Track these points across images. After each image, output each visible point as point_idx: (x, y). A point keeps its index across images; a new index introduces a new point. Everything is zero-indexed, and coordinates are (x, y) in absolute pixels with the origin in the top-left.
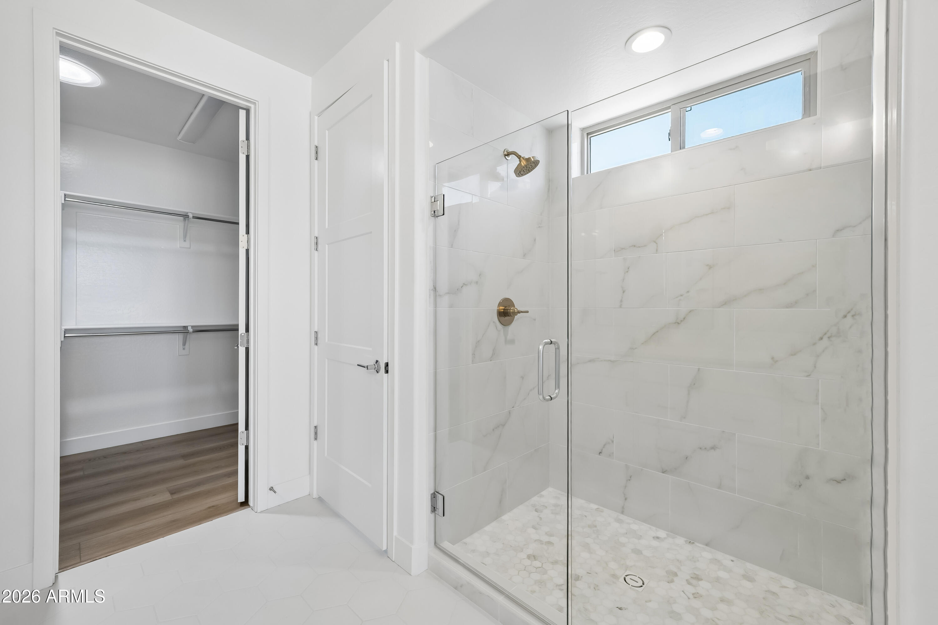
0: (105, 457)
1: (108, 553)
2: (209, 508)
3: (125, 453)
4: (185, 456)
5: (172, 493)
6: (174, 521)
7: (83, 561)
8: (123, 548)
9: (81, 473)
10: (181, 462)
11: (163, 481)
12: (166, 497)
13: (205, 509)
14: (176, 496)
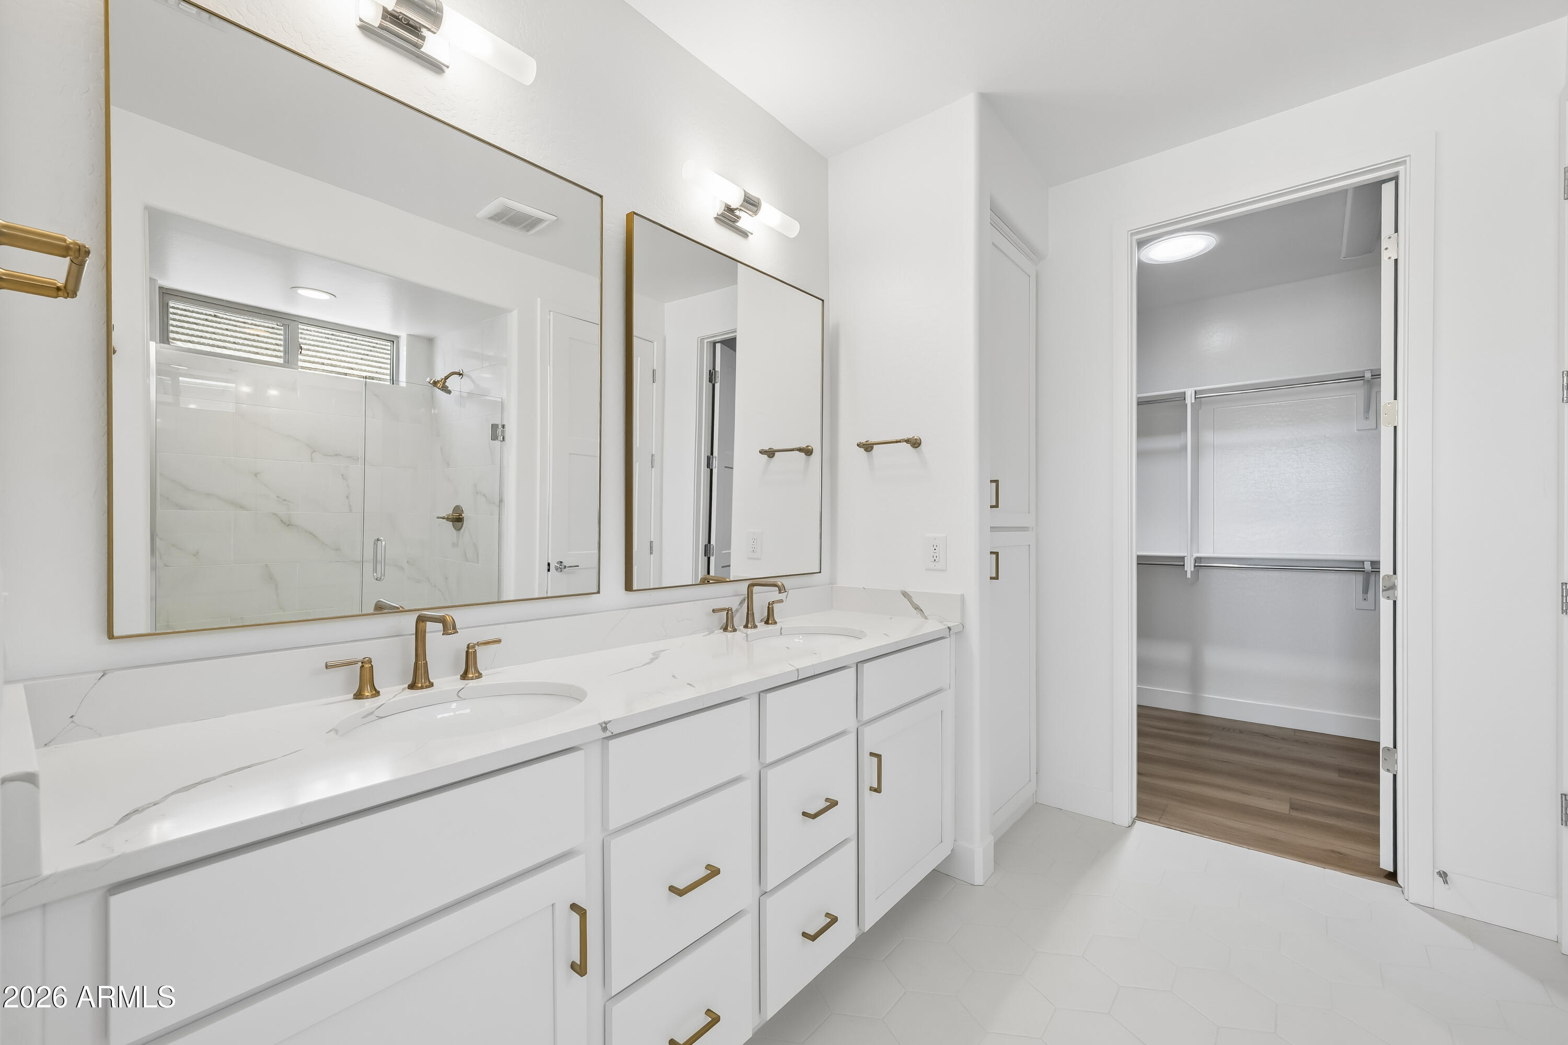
0: (1241, 732)
1: (1185, 829)
2: (1333, 851)
3: (1266, 735)
4: (1342, 771)
5: (1293, 808)
6: (1272, 839)
7: (1161, 823)
8: (1200, 833)
9: (1206, 739)
10: (1333, 776)
11: (1293, 788)
12: (1284, 808)
13: (1324, 850)
14: (1295, 814)
